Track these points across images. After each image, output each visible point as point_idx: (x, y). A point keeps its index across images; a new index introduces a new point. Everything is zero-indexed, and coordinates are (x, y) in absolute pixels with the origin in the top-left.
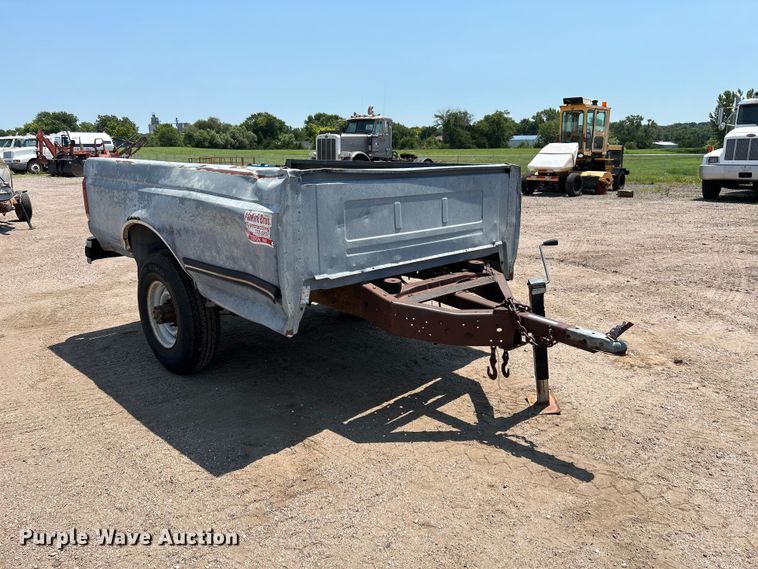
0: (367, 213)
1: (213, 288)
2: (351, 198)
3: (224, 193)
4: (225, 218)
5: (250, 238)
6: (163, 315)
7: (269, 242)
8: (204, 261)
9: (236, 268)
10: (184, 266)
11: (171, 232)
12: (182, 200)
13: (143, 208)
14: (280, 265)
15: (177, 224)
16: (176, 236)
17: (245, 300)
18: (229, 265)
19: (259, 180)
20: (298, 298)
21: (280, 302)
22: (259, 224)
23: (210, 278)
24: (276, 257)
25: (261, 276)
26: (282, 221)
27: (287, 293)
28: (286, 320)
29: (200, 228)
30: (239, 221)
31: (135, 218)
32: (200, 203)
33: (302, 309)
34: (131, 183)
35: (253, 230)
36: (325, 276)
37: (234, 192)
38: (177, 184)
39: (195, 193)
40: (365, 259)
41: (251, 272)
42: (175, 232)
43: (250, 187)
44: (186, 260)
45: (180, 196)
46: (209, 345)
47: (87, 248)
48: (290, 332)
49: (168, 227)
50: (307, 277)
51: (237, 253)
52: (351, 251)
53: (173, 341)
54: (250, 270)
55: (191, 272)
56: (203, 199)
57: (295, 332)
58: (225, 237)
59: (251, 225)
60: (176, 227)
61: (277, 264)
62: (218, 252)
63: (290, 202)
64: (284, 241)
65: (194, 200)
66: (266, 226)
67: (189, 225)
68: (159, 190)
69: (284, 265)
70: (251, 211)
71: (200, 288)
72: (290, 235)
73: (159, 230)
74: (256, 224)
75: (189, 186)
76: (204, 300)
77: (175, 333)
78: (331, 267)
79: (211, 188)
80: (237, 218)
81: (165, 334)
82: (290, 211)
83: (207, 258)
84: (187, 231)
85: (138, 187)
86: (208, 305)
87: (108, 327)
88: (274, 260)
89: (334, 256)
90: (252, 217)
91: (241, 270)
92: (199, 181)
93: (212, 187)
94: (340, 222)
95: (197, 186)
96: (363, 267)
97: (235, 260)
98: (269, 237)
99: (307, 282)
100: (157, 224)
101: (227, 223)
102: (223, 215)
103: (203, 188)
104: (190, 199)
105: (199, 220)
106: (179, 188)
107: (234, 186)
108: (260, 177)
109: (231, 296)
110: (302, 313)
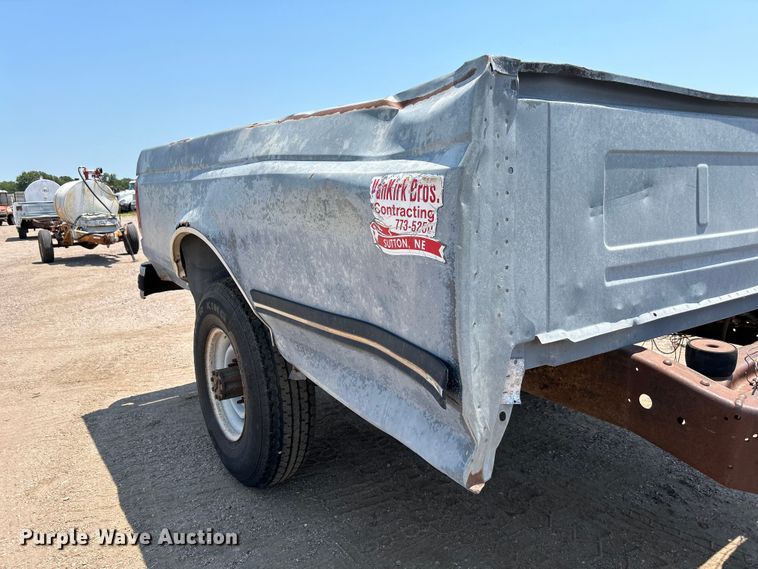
0: (648, 184)
1: (303, 348)
2: (619, 146)
3: (326, 151)
4: (325, 202)
5: (381, 241)
6: (225, 385)
7: (432, 247)
8: (286, 295)
9: (346, 310)
10: (254, 305)
11: (231, 243)
12: (250, 179)
13: (195, 206)
14: (462, 305)
15: (242, 227)
16: (239, 251)
17: (363, 379)
18: (332, 305)
19: (403, 112)
20: (498, 390)
21: (458, 404)
22: (407, 204)
23: (297, 330)
24: (451, 287)
25: (404, 331)
26: (470, 191)
27: (474, 380)
28: (468, 447)
29: (279, 230)
30: (357, 202)
31: (183, 225)
32: (278, 179)
33: (502, 416)
34: (184, 171)
35: (390, 221)
36: (557, 335)
37: (346, 146)
38: (243, 155)
39: (270, 163)
40: (641, 291)
41: (379, 323)
42: (239, 241)
43: (382, 129)
44: (257, 294)
45: (247, 173)
46: (295, 445)
47: (140, 276)
48: (475, 478)
49: (227, 234)
50: (520, 337)
51: (350, 279)
52: (615, 272)
53: (240, 428)
54: (377, 316)
55: (264, 316)
56: (284, 172)
57: (487, 476)
58: (325, 244)
59: (386, 210)
60: (239, 233)
61: (453, 302)
62: (312, 278)
63: (490, 140)
64: (474, 245)
65: (269, 176)
66: (427, 206)
67: (260, 226)
68: (219, 172)
69: (469, 306)
70: (385, 176)
71: (281, 344)
72: (487, 228)
73: (214, 241)
74: (399, 204)
75: (262, 153)
76: (287, 367)
77: (242, 415)
78: (573, 311)
79: (301, 149)
80: (352, 198)
81: (230, 415)
82: (489, 166)
83: (292, 292)
84: (256, 238)
85: (193, 174)
86: (294, 376)
87: (169, 386)
88: (444, 292)
89: (581, 285)
90: (387, 191)
91: (358, 316)
92: (278, 141)
93: (303, 145)
94: (595, 202)
95: (275, 150)
96: (634, 311)
97: (343, 293)
98: (431, 235)
99: (519, 352)
100: (212, 231)
101: (331, 215)
102: (323, 195)
103: (286, 151)
104: (261, 176)
105: (276, 214)
106: (247, 161)
107: (348, 132)
108: (404, 104)
109: (335, 366)
110: (503, 426)
